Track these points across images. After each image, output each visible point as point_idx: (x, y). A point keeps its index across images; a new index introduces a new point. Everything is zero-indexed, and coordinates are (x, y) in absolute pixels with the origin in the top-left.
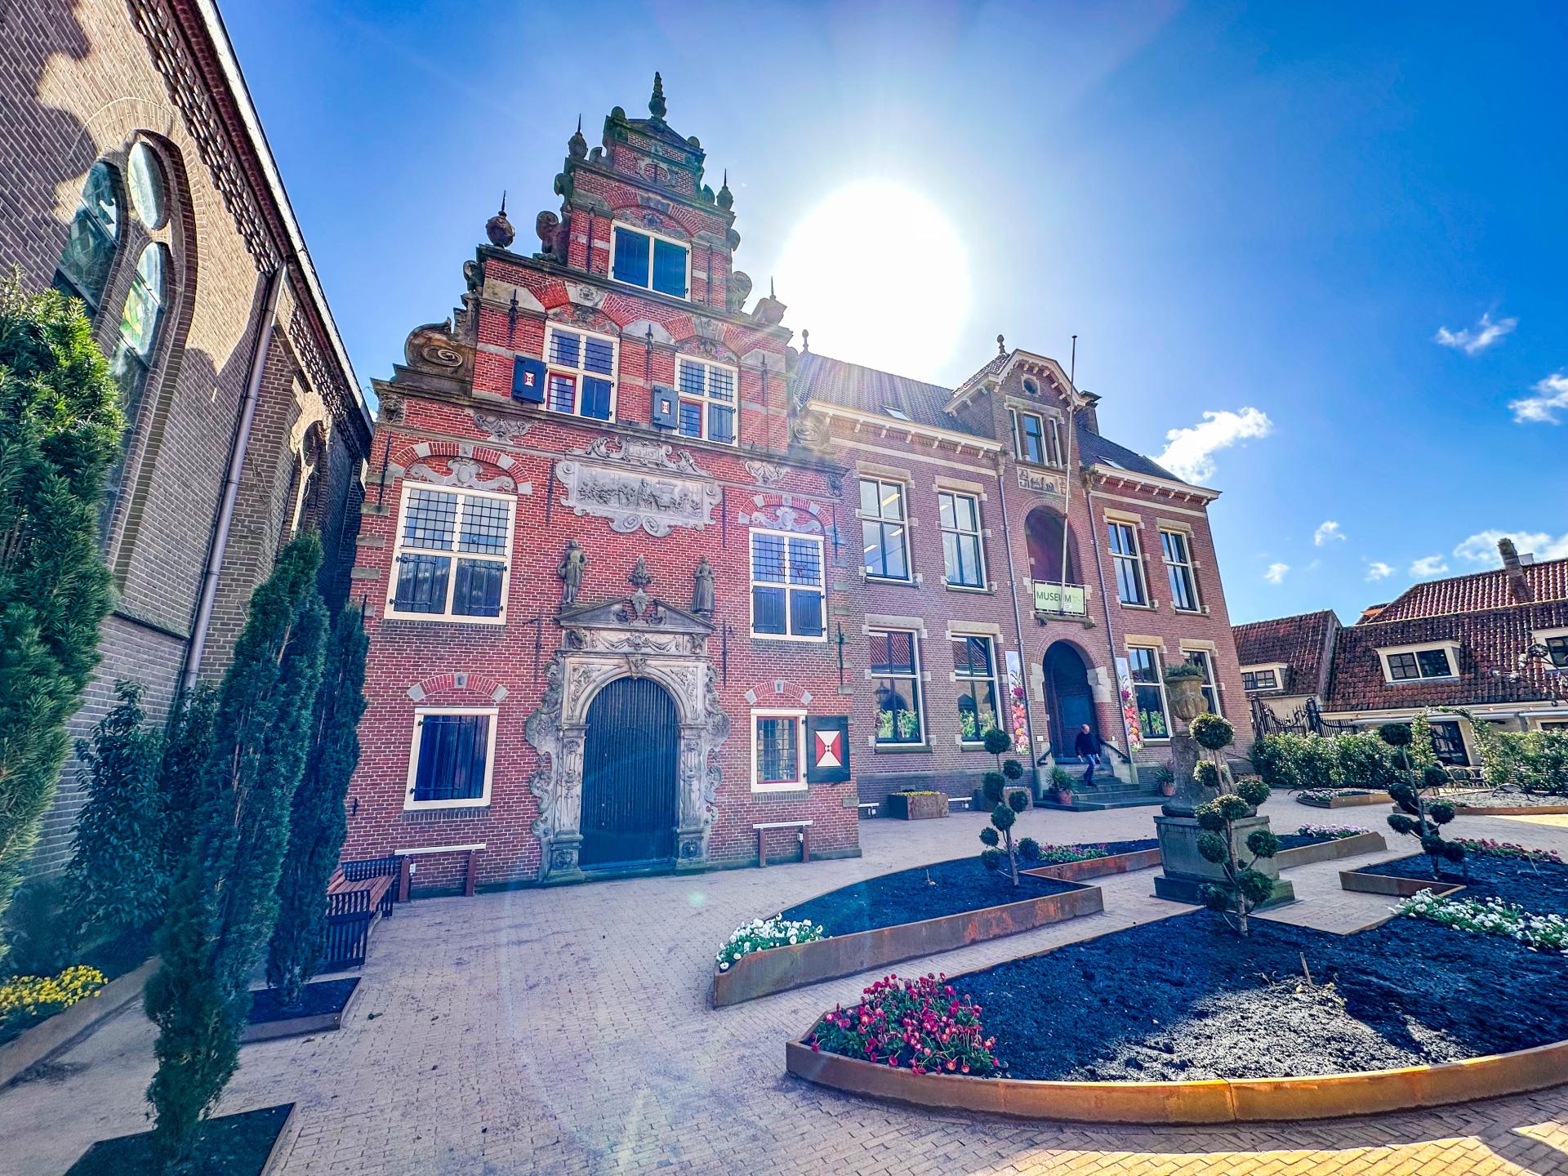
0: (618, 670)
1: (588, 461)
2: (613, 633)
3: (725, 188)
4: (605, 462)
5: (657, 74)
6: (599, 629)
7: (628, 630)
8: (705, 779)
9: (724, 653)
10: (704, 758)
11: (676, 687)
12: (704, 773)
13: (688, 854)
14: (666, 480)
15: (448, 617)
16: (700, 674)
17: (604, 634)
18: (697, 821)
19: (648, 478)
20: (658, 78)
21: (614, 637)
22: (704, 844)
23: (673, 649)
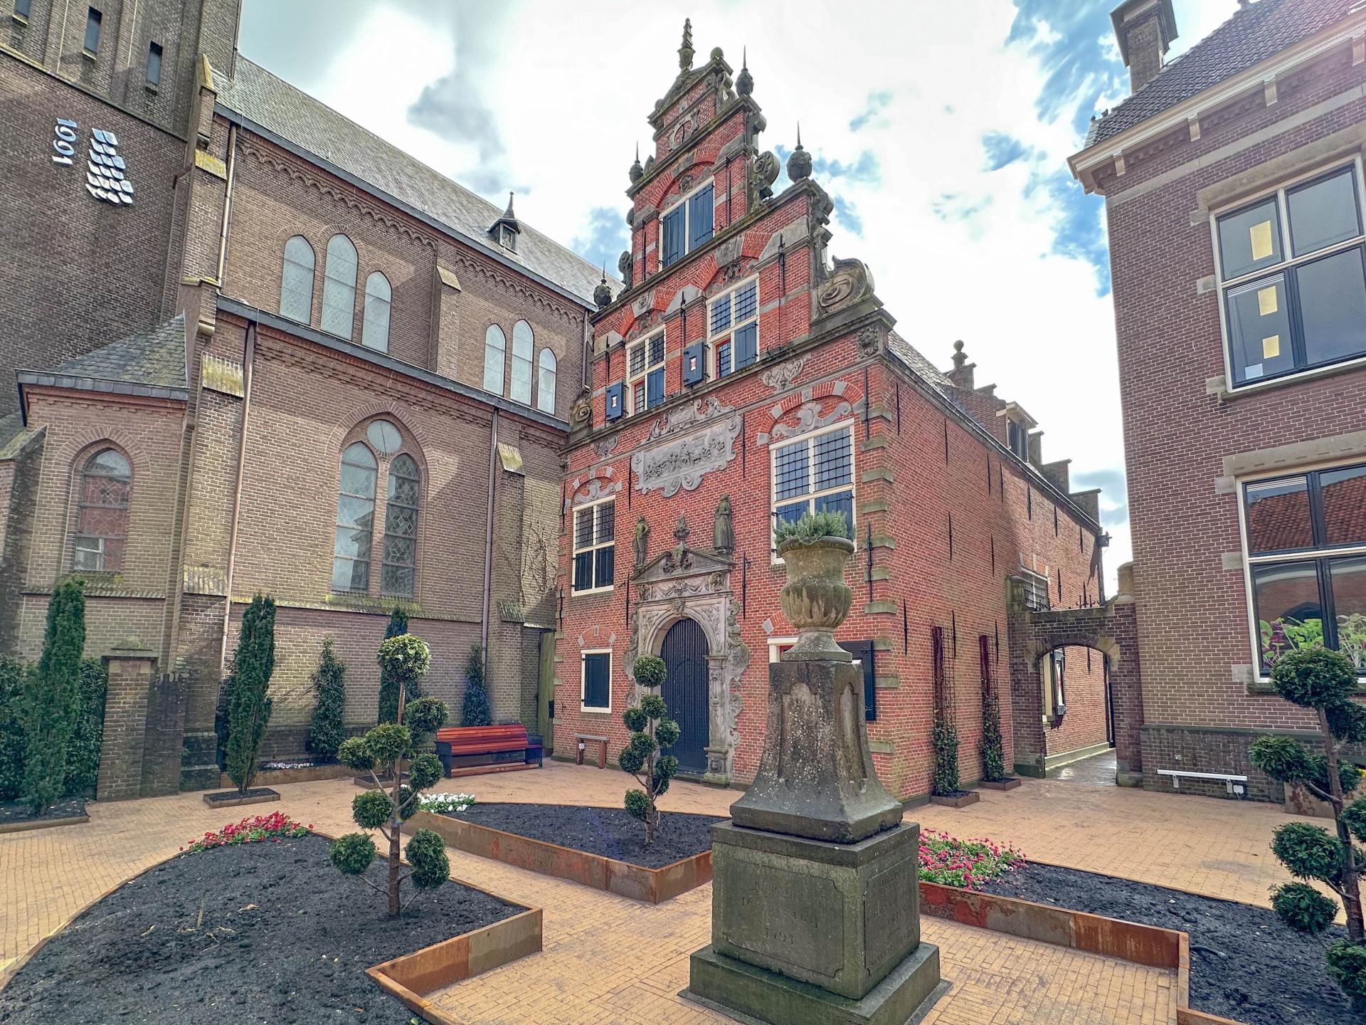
0: (668, 613)
1: (649, 446)
2: (665, 584)
3: (745, 70)
4: (659, 441)
5: (688, 20)
6: (657, 582)
7: (673, 579)
8: (728, 707)
9: (744, 587)
10: (726, 687)
11: (705, 624)
12: (727, 700)
13: (715, 770)
14: (699, 434)
15: (594, 590)
16: (722, 610)
17: (660, 585)
18: (722, 742)
19: (686, 439)
20: (688, 26)
21: (666, 587)
22: (729, 763)
23: (704, 589)
